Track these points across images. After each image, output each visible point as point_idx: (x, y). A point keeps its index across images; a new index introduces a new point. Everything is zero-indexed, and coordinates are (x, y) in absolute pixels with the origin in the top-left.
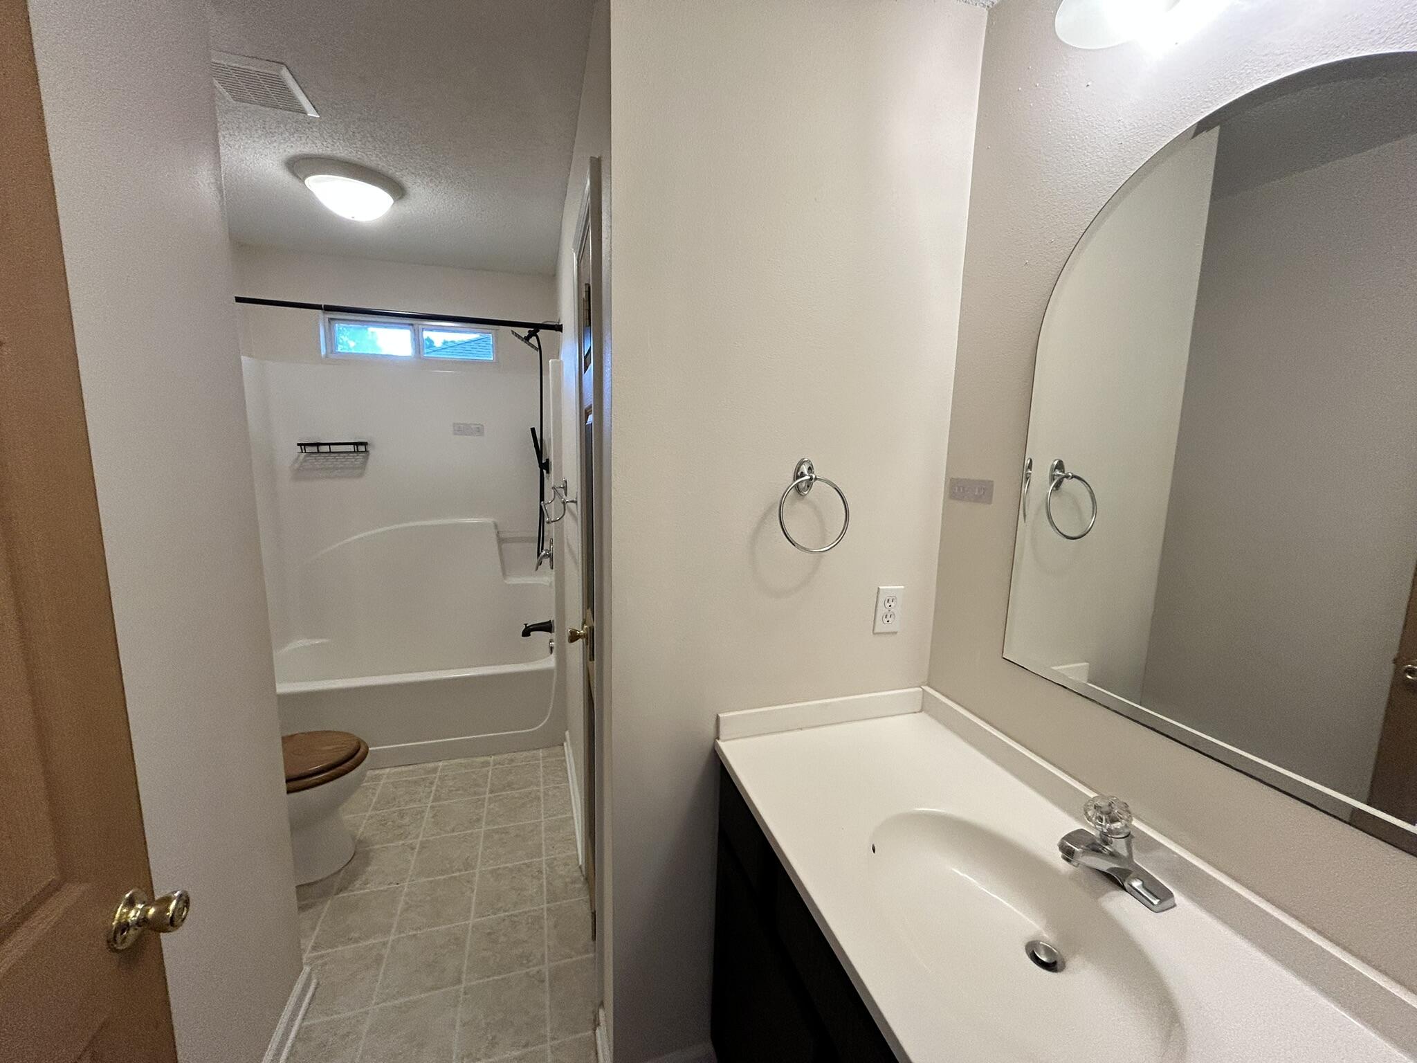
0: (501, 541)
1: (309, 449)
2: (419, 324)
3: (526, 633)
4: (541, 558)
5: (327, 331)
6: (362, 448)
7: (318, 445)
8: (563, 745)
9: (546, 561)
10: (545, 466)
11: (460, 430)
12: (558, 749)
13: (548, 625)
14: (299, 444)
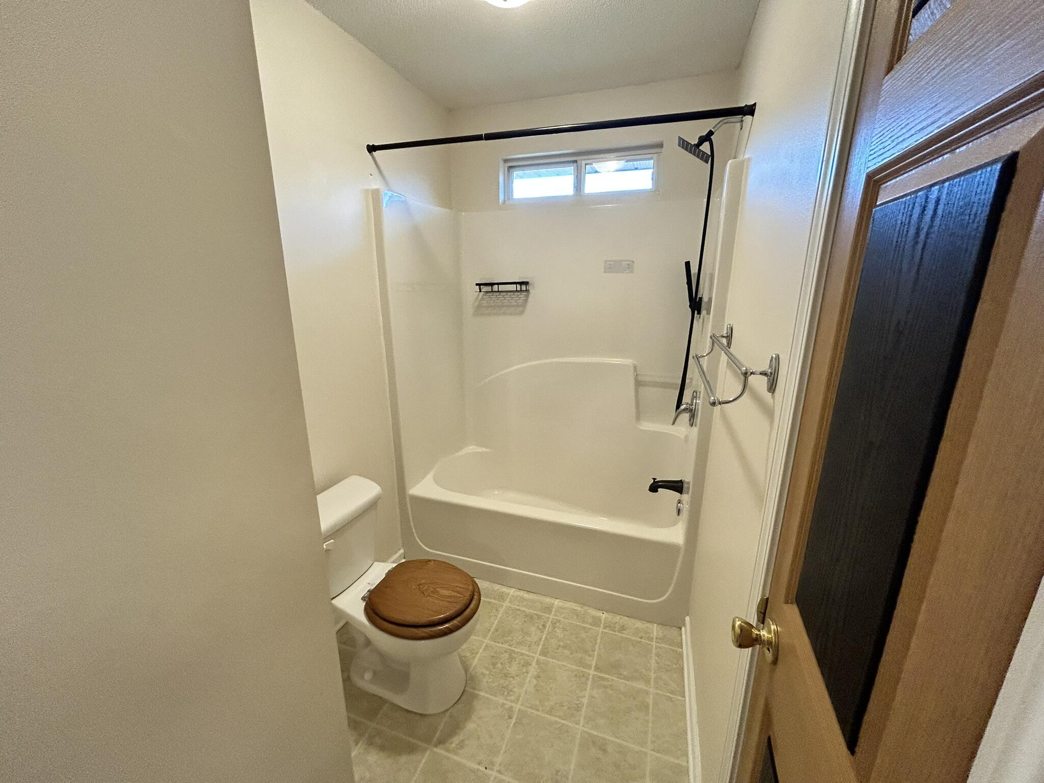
0: (638, 384)
1: (484, 289)
2: (582, 160)
3: (654, 488)
4: (679, 413)
5: (506, 179)
6: (524, 288)
7: (492, 284)
8: (681, 629)
9: (686, 416)
10: (696, 305)
11: (612, 267)
12: (675, 631)
13: (680, 484)
14: (477, 284)
